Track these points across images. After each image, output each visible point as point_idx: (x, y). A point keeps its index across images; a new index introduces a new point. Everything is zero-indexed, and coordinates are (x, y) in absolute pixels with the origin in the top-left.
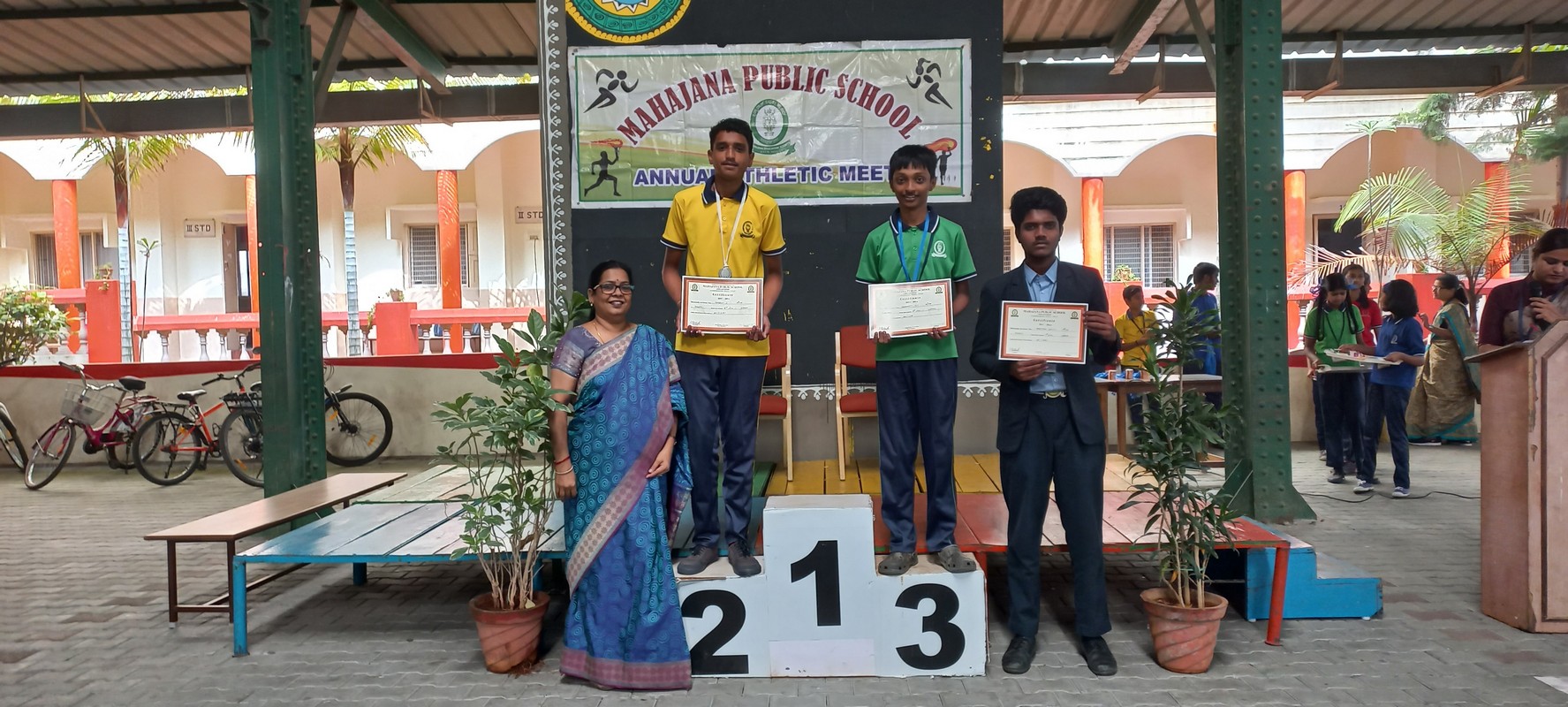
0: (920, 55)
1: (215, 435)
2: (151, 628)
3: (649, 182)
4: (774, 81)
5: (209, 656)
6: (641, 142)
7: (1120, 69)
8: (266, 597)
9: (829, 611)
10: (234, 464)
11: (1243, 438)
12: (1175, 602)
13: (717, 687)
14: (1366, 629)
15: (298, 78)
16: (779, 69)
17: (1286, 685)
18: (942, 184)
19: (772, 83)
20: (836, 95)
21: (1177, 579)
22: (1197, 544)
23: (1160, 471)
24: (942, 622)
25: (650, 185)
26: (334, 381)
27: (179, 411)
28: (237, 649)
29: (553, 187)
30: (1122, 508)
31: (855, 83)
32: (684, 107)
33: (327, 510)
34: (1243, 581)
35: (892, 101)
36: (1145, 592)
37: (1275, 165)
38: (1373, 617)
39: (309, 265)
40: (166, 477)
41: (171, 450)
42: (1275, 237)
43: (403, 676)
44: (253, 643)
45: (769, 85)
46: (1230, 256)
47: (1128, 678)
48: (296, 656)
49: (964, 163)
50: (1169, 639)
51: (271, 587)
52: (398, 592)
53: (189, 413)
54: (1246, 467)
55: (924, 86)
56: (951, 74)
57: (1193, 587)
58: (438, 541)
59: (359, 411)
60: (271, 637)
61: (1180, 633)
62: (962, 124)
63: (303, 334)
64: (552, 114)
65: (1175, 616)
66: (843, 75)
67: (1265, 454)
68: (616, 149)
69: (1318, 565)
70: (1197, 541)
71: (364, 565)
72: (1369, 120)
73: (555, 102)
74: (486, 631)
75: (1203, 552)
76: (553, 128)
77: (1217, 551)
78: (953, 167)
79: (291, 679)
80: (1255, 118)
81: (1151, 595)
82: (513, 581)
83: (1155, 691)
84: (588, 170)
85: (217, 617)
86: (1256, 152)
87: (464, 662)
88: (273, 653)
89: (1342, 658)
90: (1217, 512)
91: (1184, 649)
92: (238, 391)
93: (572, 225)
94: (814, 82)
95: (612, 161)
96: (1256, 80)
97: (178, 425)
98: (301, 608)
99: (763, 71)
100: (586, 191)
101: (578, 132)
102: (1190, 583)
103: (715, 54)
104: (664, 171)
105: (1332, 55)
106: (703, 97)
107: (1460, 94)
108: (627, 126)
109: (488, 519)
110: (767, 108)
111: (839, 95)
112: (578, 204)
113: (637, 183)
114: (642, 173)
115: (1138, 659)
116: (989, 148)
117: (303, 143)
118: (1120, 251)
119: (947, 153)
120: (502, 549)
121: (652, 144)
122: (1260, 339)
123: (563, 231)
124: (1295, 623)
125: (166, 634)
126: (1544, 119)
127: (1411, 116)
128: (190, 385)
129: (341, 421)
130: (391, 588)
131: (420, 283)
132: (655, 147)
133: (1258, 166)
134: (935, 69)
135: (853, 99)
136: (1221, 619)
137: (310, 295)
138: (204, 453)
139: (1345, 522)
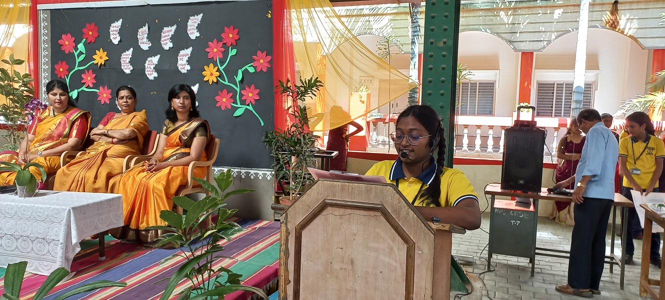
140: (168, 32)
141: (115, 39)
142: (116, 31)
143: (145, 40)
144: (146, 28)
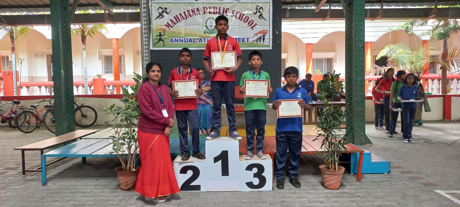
0: (257, 4)
1: (42, 118)
2: (17, 177)
3: (174, 41)
4: (213, 11)
5: (34, 185)
6: (172, 30)
7: (317, 11)
8: (54, 167)
9: (225, 172)
10: (48, 127)
11: (351, 120)
12: (329, 168)
13: (191, 194)
14: (386, 177)
15: (65, 8)
16: (214, 8)
17: (362, 193)
18: (263, 44)
19: (212, 12)
20: (231, 16)
21: (329, 162)
22: (336, 152)
23: (325, 130)
24: (259, 175)
25: (174, 43)
26: (79, 102)
27: (31, 110)
28: (43, 183)
29: (144, 43)
30: (313, 140)
31: (237, 12)
32: (185, 19)
33: (75, 140)
34: (350, 162)
35: (248, 18)
36: (320, 165)
37: (362, 39)
38: (387, 173)
39: (69, 66)
40: (27, 131)
41: (29, 122)
42: (362, 61)
43: (95, 191)
44: (49, 181)
45: (211, 13)
46: (348, 66)
47: (315, 191)
48: (62, 185)
49: (270, 38)
50: (327, 180)
51: (57, 164)
52: (95, 166)
53: (34, 111)
54: (352, 129)
55: (258, 14)
56: (266, 11)
57: (335, 164)
58: (106, 150)
59: (87, 111)
60: (54, 179)
61: (330, 178)
62: (269, 26)
63: (68, 87)
64: (144, 21)
65: (329, 173)
66: (234, 10)
67: (357, 125)
68: (164, 32)
69: (372, 158)
70: (336, 151)
71: (86, 157)
72: (390, 27)
73: (145, 17)
74: (120, 178)
75: (338, 154)
76: (144, 25)
77: (341, 153)
78: (267, 39)
79: (59, 192)
80: (357, 25)
81: (322, 167)
82: (129, 162)
83: (323, 195)
84: (155, 38)
85: (38, 173)
86: (357, 35)
87: (114, 187)
88: (55, 184)
89: (378, 185)
90: (342, 142)
91: (331, 182)
92: (49, 105)
93: (150, 55)
94: (225, 12)
95: (163, 35)
96: (357, 13)
97: (30, 115)
98: (65, 170)
99: (209, 8)
100: (155, 44)
101: (152, 26)
102: (334, 162)
103: (194, 3)
104: (179, 38)
105: (380, 8)
106: (191, 16)
107: (416, 20)
108: (167, 24)
109: (120, 144)
110: (210, 20)
111: (232, 16)
112: (152, 48)
113: (170, 42)
114: (172, 39)
115: (319, 186)
116: (277, 33)
117: (67, 28)
118: (317, 66)
119: (265, 35)
120: (125, 153)
121: (175, 30)
122: (357, 91)
123: (147, 56)
124: (365, 175)
125: (21, 179)
126: (440, 28)
127: (403, 26)
128: (35, 103)
129: (81, 114)
130: (93, 164)
131: (108, 73)
132: (176, 31)
133: (357, 39)
134: (261, 9)
135: (236, 18)
136: (343, 174)
137: (70, 75)
138: (39, 123)
139: (380, 145)
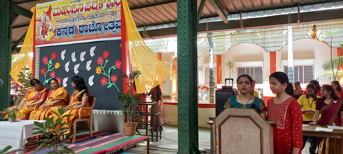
140: (83, 54)
141: (63, 58)
142: (63, 55)
143: (74, 58)
144: (74, 53)
